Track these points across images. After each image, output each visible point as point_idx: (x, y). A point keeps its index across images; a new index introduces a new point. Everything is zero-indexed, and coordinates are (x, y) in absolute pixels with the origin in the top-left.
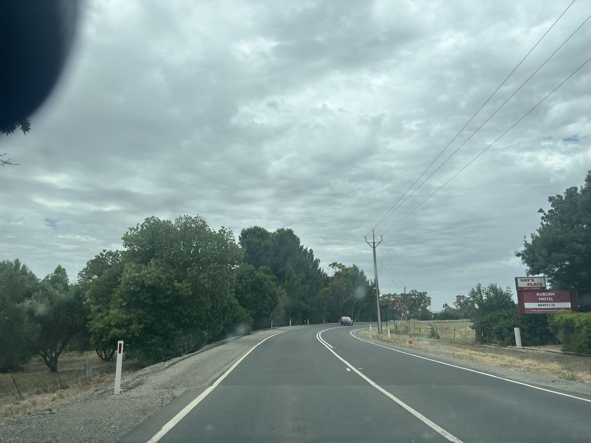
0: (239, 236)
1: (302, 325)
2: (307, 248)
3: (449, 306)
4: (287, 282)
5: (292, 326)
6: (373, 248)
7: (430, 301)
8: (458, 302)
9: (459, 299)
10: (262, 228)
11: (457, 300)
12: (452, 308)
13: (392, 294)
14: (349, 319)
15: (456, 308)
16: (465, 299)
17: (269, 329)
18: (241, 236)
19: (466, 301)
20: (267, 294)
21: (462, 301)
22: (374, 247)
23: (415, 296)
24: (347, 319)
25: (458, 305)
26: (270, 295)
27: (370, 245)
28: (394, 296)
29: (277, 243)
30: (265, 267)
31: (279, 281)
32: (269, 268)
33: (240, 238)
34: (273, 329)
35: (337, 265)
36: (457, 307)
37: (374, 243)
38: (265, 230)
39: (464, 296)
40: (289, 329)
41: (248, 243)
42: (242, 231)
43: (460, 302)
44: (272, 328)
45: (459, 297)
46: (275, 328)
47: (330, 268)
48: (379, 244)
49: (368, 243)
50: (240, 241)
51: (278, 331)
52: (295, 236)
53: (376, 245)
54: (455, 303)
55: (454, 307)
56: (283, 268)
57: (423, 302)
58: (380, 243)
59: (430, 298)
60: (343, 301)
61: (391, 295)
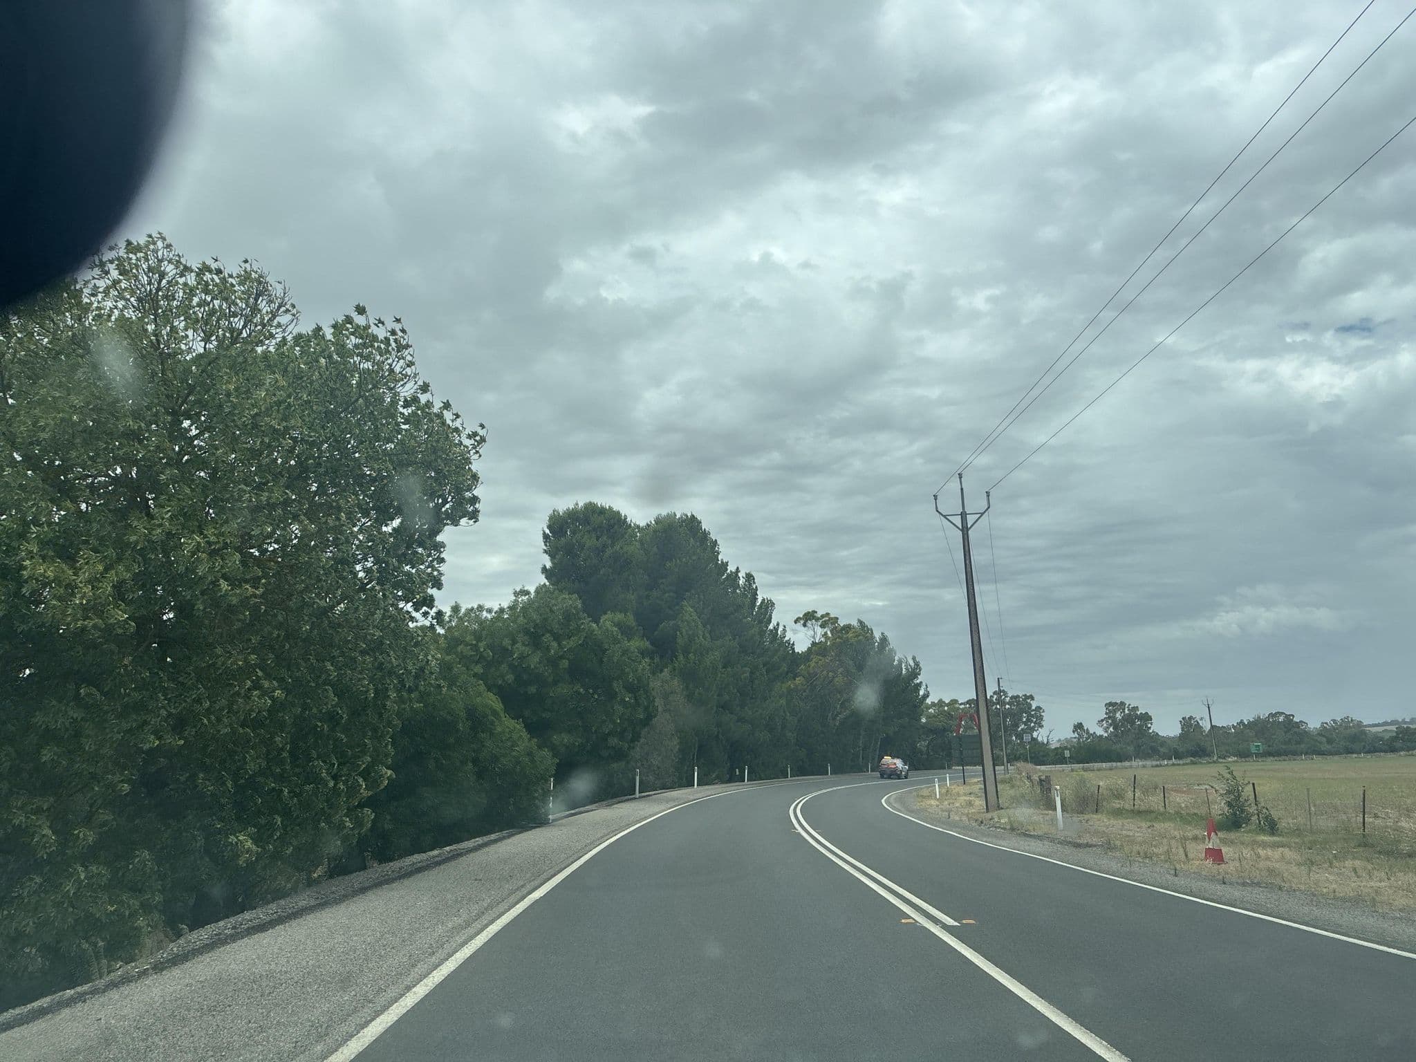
0: (542, 532)
1: (727, 783)
2: (738, 568)
3: (1087, 729)
4: (681, 658)
5: (701, 788)
6: (961, 533)
7: (1041, 718)
8: (1109, 717)
9: (1110, 712)
10: (608, 508)
11: (1106, 714)
12: (1094, 733)
13: (947, 702)
14: (899, 763)
15: (1106, 735)
16: (1127, 712)
17: (628, 800)
18: (547, 531)
19: (1130, 714)
20: (617, 686)
21: (1118, 716)
22: (965, 530)
23: (1004, 703)
24: (895, 764)
25: (1111, 725)
26: (631, 689)
27: (951, 522)
28: (952, 706)
29: (655, 549)
30: (619, 616)
31: (662, 657)
32: (631, 620)
33: (546, 537)
34: (640, 797)
35: (817, 619)
36: (1106, 730)
37: (963, 515)
38: (618, 512)
39: (1122, 704)
40: (692, 798)
41: (569, 550)
42: (551, 518)
43: (1114, 718)
44: (637, 795)
45: (1112, 707)
46: (649, 796)
47: (799, 626)
48: (981, 516)
49: (945, 516)
50: (546, 545)
51: (656, 808)
52: (705, 535)
53: (970, 519)
54: (1102, 721)
55: (1100, 732)
56: (672, 623)
57: (1024, 720)
58: (982, 514)
59: (1040, 708)
60: (837, 715)
61: (944, 702)
